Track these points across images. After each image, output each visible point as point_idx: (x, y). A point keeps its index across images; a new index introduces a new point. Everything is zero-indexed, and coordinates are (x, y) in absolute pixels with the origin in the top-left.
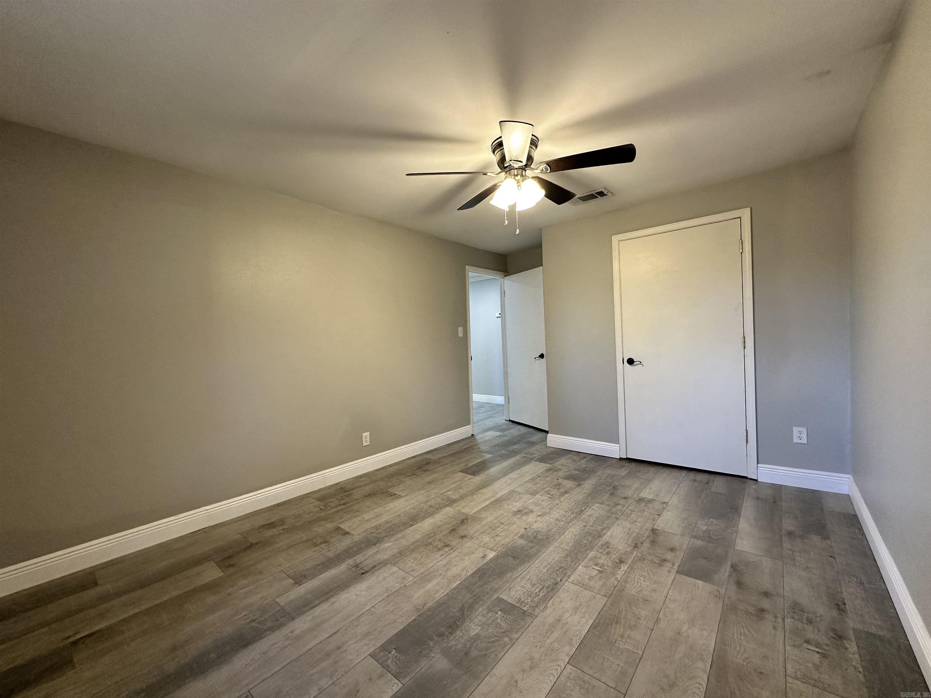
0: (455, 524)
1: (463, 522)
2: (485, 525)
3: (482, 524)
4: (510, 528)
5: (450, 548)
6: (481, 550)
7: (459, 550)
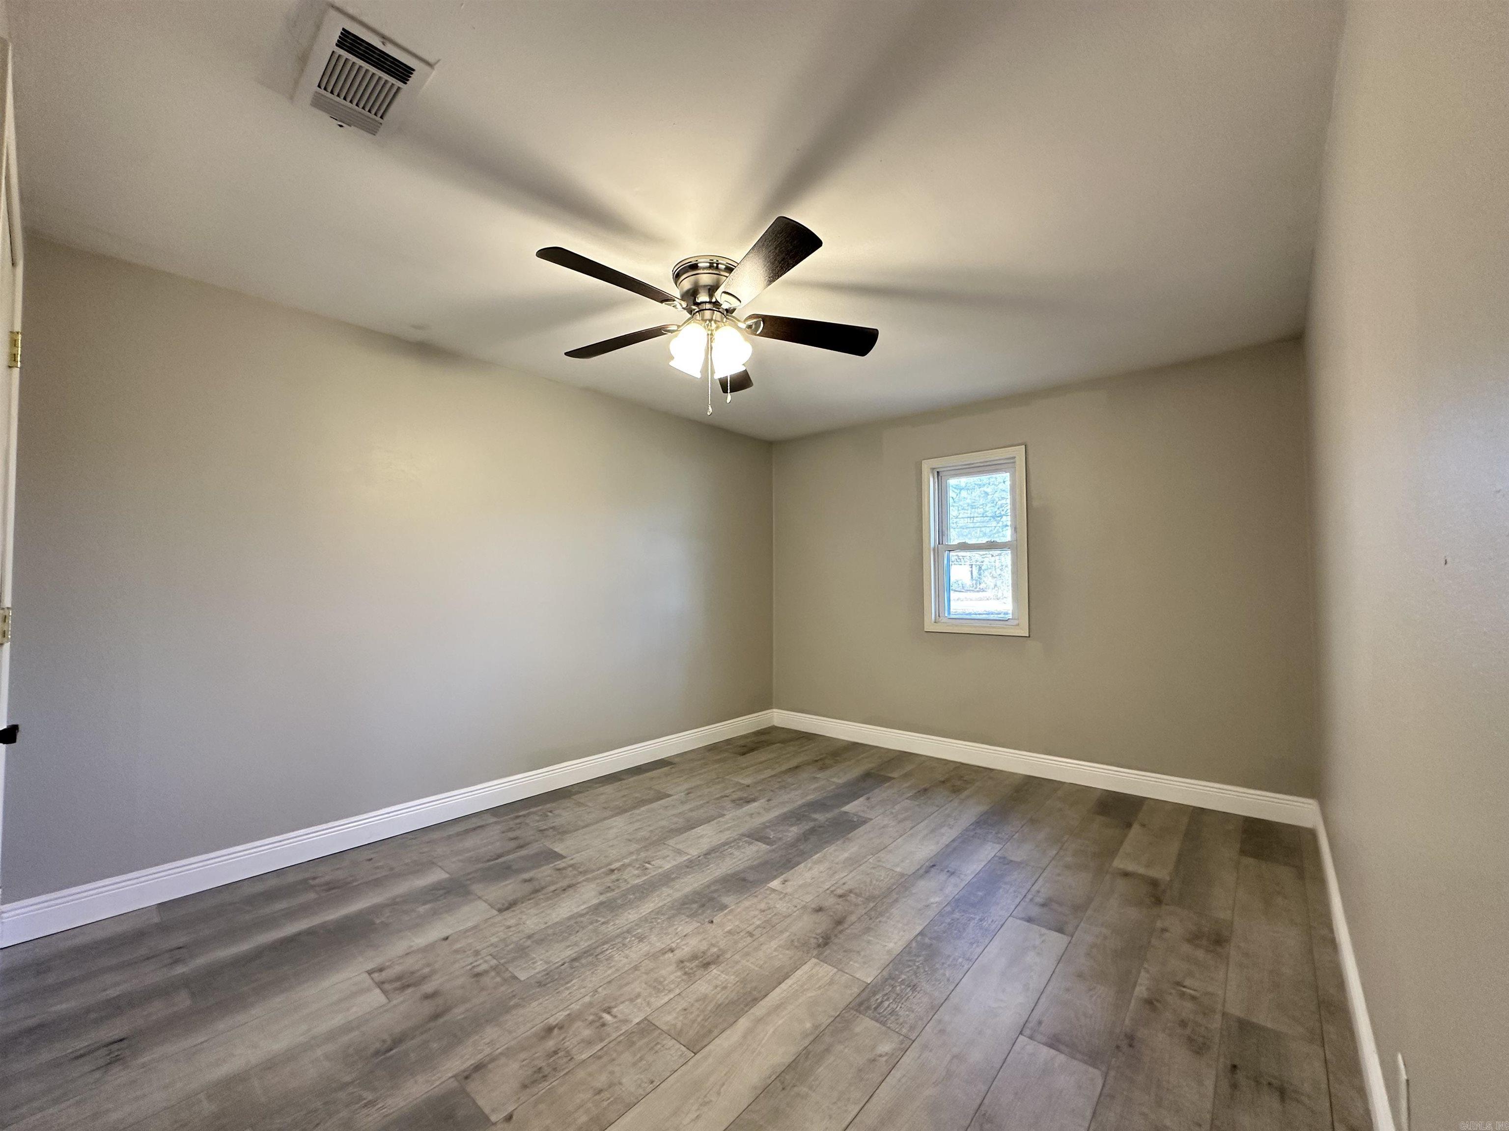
0: (841, 936)
1: (825, 941)
2: (782, 932)
3: (788, 934)
4: (737, 923)
5: (835, 893)
6: (789, 890)
7: (821, 890)
